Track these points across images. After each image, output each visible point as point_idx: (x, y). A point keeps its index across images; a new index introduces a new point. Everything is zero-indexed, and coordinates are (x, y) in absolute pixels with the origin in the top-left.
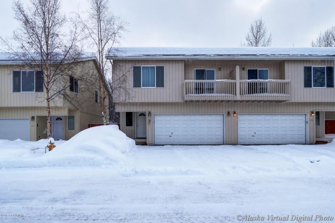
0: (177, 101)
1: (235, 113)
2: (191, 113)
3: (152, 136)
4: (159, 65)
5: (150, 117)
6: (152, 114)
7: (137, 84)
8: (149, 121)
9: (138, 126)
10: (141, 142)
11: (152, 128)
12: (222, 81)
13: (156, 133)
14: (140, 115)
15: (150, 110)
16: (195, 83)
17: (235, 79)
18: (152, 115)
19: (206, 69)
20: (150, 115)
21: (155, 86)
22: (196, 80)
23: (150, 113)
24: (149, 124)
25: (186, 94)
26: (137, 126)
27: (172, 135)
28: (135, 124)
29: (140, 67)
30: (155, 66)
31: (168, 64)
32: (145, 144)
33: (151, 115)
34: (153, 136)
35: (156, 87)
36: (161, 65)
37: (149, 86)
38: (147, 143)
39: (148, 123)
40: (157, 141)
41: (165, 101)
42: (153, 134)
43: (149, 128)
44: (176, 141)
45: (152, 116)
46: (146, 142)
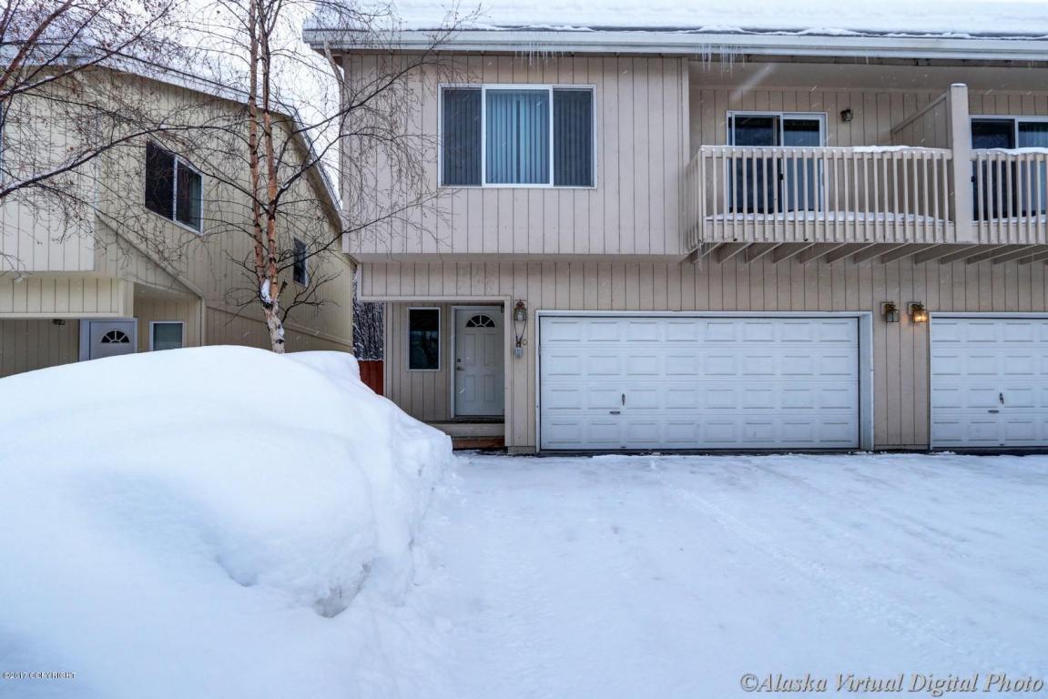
0: (657, 249)
1: (917, 308)
2: (712, 305)
3: (531, 409)
4: (567, 84)
5: (520, 327)
6: (530, 312)
7: (461, 169)
8: (519, 343)
9: (463, 370)
10: (476, 438)
11: (531, 375)
12: (883, 152)
13: (550, 399)
14: (470, 324)
15: (520, 293)
16: (731, 160)
17: (948, 144)
18: (530, 317)
19: (780, 113)
20: (520, 317)
21: (547, 181)
22: (734, 148)
23: (520, 306)
24: (516, 355)
25: (710, 212)
26: (458, 369)
27: (622, 409)
28: (448, 357)
29: (478, 92)
30: (549, 87)
31: (610, 83)
32: (494, 446)
33: (525, 319)
34: (538, 410)
35: (555, 184)
36: (580, 84)
37: (518, 181)
38: (507, 443)
39: (513, 352)
40: (554, 435)
41: (597, 248)
42: (538, 404)
43: (515, 374)
44: (642, 437)
45: (530, 322)
46: (501, 440)
